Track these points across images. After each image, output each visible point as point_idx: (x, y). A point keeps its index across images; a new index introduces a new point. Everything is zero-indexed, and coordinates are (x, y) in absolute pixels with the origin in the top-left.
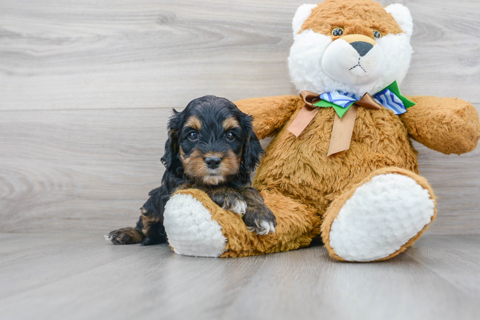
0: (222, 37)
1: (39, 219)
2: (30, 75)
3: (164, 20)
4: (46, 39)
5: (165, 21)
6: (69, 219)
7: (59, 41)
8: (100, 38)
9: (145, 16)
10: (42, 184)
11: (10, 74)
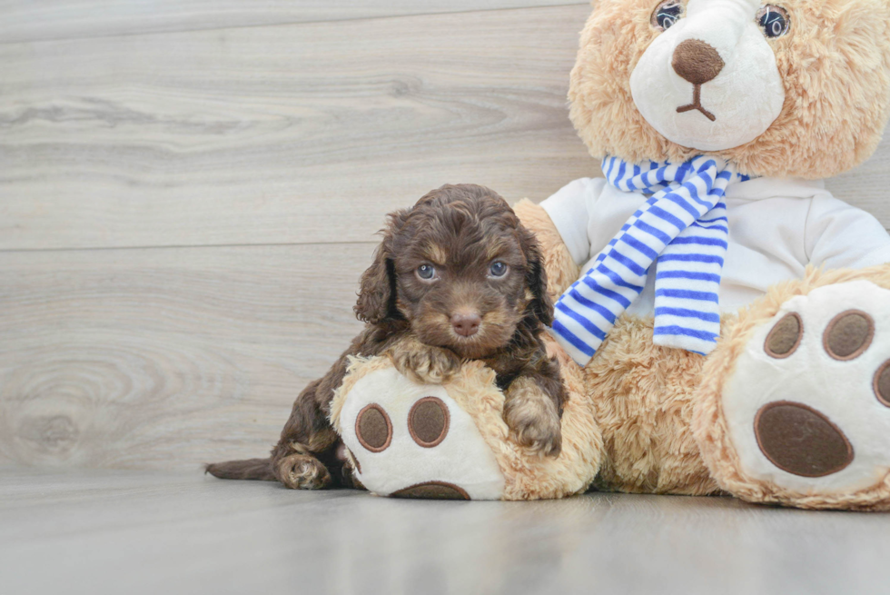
0: (503, 116)
1: (169, 440)
2: (168, 185)
3: (401, 90)
4: (197, 125)
5: (404, 91)
6: (222, 441)
7: (220, 128)
8: (290, 122)
9: (370, 83)
10: (181, 375)
11: (133, 183)
